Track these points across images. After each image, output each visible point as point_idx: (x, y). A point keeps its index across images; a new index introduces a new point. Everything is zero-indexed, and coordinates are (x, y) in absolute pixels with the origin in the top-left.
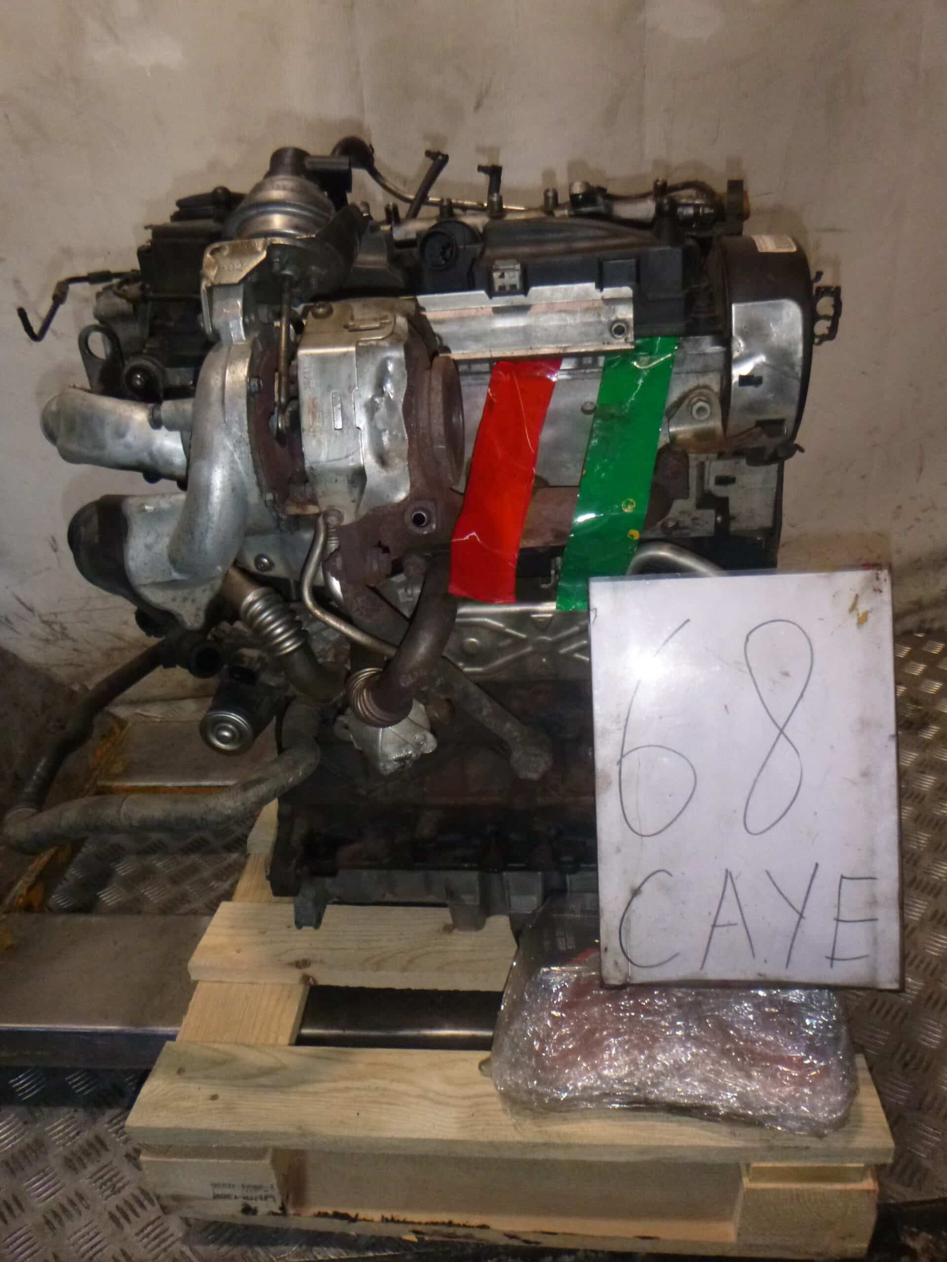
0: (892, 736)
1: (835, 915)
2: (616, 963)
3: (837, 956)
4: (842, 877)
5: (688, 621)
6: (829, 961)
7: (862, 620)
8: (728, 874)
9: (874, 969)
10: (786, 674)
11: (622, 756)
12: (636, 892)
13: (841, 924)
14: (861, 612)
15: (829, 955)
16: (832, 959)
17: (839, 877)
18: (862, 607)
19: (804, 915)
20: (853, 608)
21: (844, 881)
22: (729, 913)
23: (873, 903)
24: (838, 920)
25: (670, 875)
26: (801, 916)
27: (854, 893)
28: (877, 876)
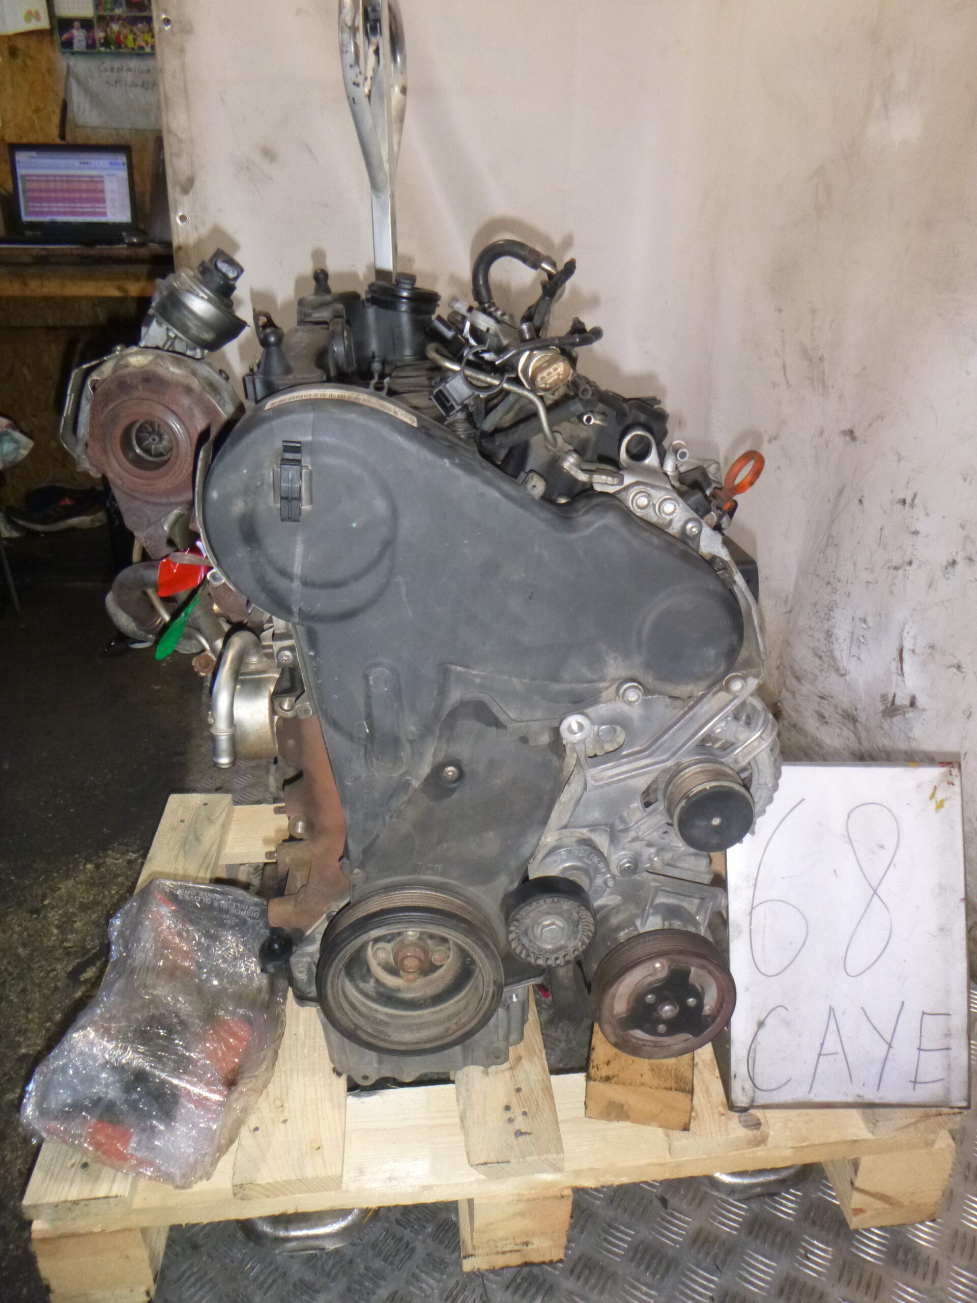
0: (962, 900)
1: (917, 1045)
2: (743, 1089)
3: (918, 1080)
4: (924, 1013)
5: (803, 800)
6: (912, 1085)
7: (940, 806)
8: (831, 1009)
9: (948, 1090)
10: (882, 847)
11: (753, 908)
12: (761, 1025)
13: (922, 1053)
14: (939, 800)
15: (913, 1079)
16: (915, 1082)
17: (921, 1013)
18: (940, 795)
19: (893, 1045)
20: (933, 796)
21: (926, 1017)
22: (832, 1044)
23: (948, 1035)
24: (920, 1049)
25: (787, 1009)
26: (890, 1046)
27: (933, 1026)
28: (951, 1012)
